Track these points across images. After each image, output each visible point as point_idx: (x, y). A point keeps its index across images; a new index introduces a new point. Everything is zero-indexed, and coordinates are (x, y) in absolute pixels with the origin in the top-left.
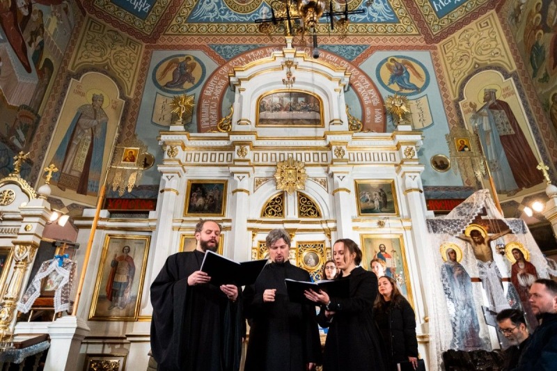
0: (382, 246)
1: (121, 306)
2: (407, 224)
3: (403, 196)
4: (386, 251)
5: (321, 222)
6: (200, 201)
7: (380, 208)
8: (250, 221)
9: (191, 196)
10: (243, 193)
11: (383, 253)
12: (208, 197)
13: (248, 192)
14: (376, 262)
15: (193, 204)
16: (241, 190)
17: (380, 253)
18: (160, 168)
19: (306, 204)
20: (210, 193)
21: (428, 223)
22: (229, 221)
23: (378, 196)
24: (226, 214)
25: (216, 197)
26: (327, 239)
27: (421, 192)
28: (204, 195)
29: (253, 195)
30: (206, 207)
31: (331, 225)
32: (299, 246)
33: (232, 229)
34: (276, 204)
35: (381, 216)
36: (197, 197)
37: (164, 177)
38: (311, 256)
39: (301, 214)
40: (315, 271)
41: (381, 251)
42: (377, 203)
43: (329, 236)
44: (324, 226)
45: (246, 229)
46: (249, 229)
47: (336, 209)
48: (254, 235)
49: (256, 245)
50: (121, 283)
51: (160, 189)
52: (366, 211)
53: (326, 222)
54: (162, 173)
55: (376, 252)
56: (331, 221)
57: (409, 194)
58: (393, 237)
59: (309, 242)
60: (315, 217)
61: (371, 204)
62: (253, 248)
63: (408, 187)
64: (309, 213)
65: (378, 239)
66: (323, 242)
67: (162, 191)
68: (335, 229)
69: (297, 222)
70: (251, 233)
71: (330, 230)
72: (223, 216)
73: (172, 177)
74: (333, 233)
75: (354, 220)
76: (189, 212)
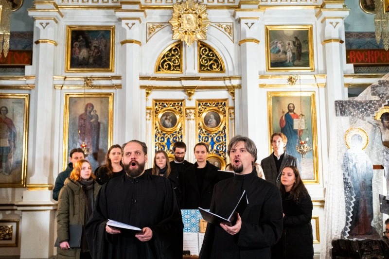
0: (291, 106)
1: (6, 172)
2: (321, 80)
3: (320, 46)
4: (295, 111)
5: (224, 79)
6: (84, 53)
7: (293, 61)
8: (142, 78)
9: (72, 47)
10: (134, 44)
11: (290, 114)
12: (93, 48)
13: (139, 42)
14: (277, 136)
15: (75, 57)
16: (131, 42)
17: (288, 113)
18: (31, 13)
19: (207, 55)
20: (95, 43)
21: (336, 105)
22: (118, 78)
23: (291, 46)
24: (115, 69)
25: (102, 47)
26: (230, 97)
27: (342, 42)
28: (88, 45)
29: (145, 46)
30: (91, 61)
31: (235, 82)
32: (199, 105)
33: (122, 87)
34: (173, 55)
35: (294, 71)
36: (80, 48)
37: (37, 24)
38: (212, 116)
39: (202, 67)
40: (216, 132)
41: (290, 111)
42: (289, 55)
43: (233, 94)
44: (228, 83)
45: (138, 87)
46: (142, 87)
47: (241, 64)
48: (148, 93)
49: (150, 104)
50: (3, 148)
51: (35, 40)
52: (276, 64)
53: (230, 78)
54: (34, 19)
55: (283, 112)
56: (235, 78)
57: (327, 45)
58: (304, 94)
59: (209, 100)
60: (217, 72)
61: (283, 56)
62: (148, 109)
63: (327, 37)
64: (211, 66)
65: (287, 97)
66: (226, 100)
67: (37, 42)
68: (240, 87)
69: (197, 78)
70: (144, 91)
71: (234, 87)
72: (111, 71)
73: (47, 24)
74: (237, 91)
75: (262, 77)
76: (72, 66)
